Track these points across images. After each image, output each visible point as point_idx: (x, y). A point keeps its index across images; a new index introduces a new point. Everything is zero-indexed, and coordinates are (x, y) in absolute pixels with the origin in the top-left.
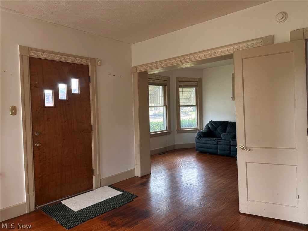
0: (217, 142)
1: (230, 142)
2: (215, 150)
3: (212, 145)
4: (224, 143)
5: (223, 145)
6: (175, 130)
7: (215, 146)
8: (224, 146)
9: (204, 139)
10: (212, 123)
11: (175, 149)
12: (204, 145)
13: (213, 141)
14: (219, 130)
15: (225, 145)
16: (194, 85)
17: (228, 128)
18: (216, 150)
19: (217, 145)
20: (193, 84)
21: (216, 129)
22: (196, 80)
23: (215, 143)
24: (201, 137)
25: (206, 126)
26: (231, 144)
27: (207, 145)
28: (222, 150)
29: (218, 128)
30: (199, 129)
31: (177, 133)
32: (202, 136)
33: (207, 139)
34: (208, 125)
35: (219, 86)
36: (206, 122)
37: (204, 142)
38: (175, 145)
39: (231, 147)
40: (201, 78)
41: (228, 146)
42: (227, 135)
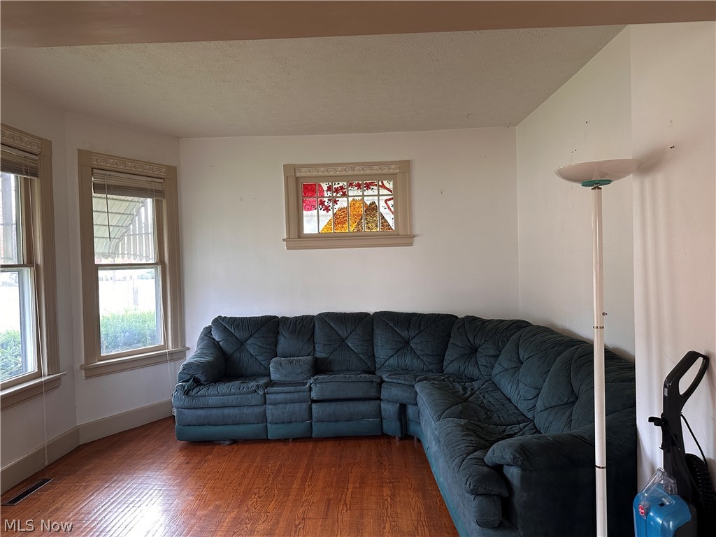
0: (265, 394)
1: (310, 389)
2: (255, 426)
3: (245, 410)
4: (288, 396)
5: (286, 403)
6: (77, 366)
7: (258, 410)
8: (288, 406)
9: (213, 390)
10: (220, 322)
11: (80, 448)
12: (214, 412)
13: (250, 396)
14: (253, 347)
15: (292, 402)
16: (152, 190)
17: (282, 340)
18: (261, 426)
19: (263, 408)
20: (148, 186)
21: (241, 344)
22: (156, 173)
23: (256, 398)
24: (197, 382)
25: (201, 339)
26: (314, 395)
27: (226, 411)
28: (283, 423)
29: (249, 342)
31: (87, 377)
32: (202, 379)
33: (223, 388)
34: (208, 331)
36: (199, 321)
37: (212, 401)
38: (76, 432)
39: (314, 406)
40: (175, 167)
41: (305, 406)
42: (291, 362)
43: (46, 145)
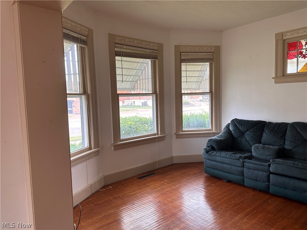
0: (243, 162)
1: (269, 165)
2: (238, 177)
3: (233, 167)
4: (256, 166)
5: (255, 170)
6: (173, 133)
7: (239, 169)
8: (256, 171)
9: (218, 154)
10: (236, 122)
11: (173, 165)
12: (219, 164)
13: (236, 161)
14: (248, 136)
15: (258, 170)
16: (207, 59)
17: (264, 135)
18: (241, 177)
19: (242, 168)
20: (205, 57)
21: (242, 134)
22: (210, 50)
23: (239, 163)
24: (213, 149)
25: (224, 129)
26: (271, 169)
27: (224, 165)
28: (252, 180)
29: (246, 133)
30: (214, 131)
31: (177, 138)
32: (216, 147)
33: (223, 154)
34: (228, 126)
35: (250, 57)
36: (226, 121)
37: (218, 159)
38: (172, 158)
39: (271, 175)
40: (220, 46)
41: (265, 174)
42: (264, 148)
43: (161, 46)
